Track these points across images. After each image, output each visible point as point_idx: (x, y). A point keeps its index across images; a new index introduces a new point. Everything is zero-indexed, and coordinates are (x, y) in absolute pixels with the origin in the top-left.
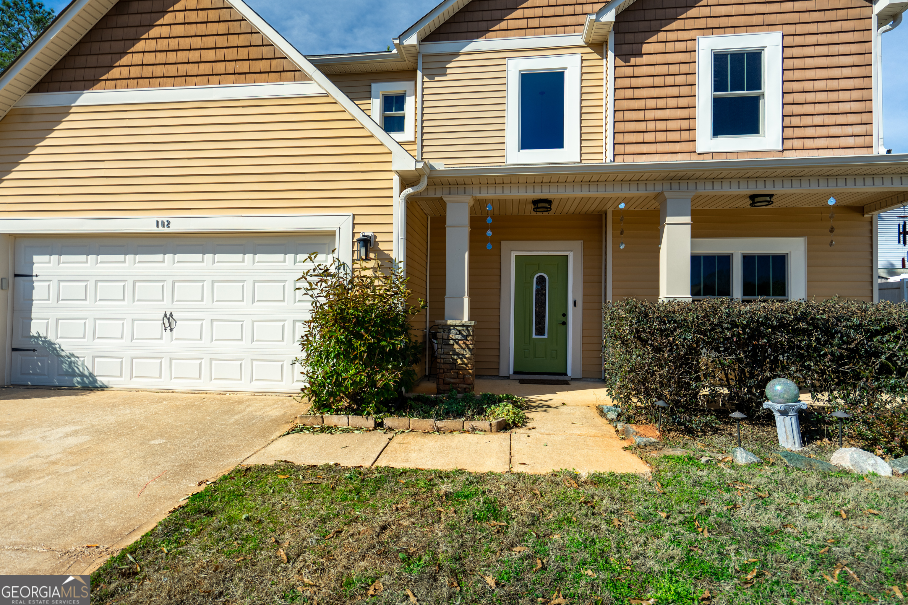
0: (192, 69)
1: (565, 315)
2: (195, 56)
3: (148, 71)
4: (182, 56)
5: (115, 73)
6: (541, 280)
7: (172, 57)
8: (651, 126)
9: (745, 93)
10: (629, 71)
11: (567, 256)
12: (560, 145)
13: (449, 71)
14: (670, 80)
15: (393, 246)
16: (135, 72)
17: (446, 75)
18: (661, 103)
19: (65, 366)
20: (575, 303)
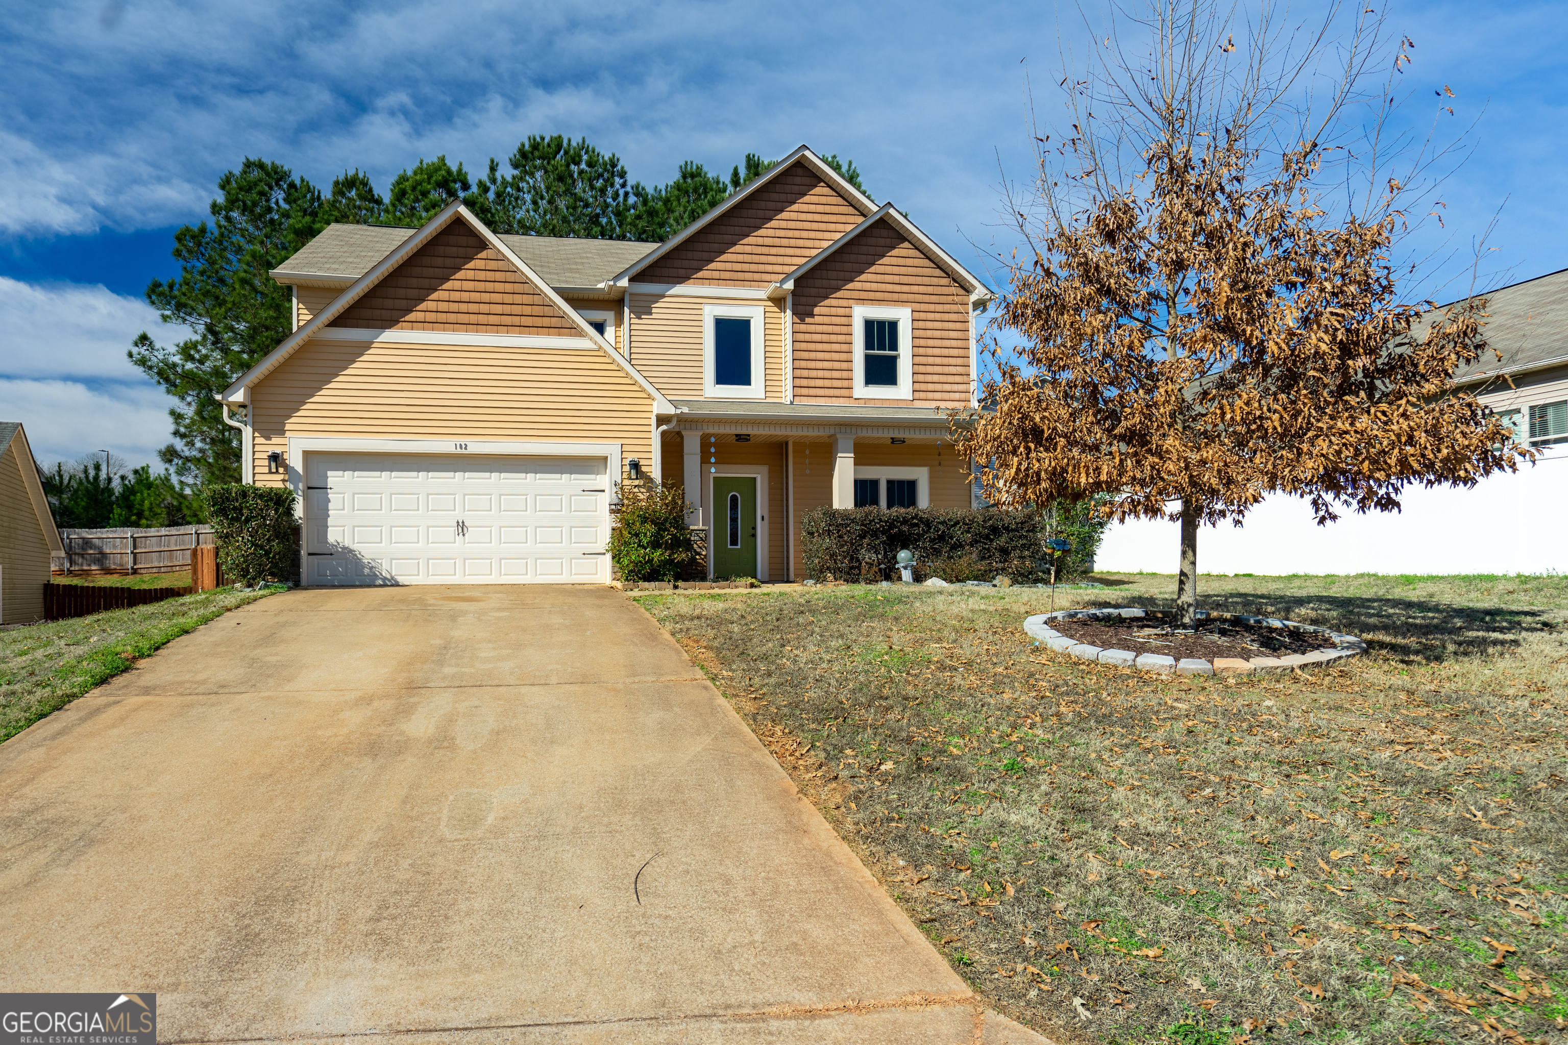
0: (482, 319)
1: (754, 528)
2: (484, 308)
3: (442, 317)
4: (473, 308)
5: (411, 316)
6: (734, 499)
7: (463, 307)
8: (820, 374)
9: (887, 353)
10: (803, 327)
11: (755, 479)
12: (748, 383)
13: (654, 310)
14: (833, 338)
15: (653, 469)
16: (431, 317)
17: (651, 314)
18: (827, 356)
19: (366, 571)
20: (763, 518)
